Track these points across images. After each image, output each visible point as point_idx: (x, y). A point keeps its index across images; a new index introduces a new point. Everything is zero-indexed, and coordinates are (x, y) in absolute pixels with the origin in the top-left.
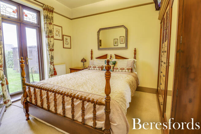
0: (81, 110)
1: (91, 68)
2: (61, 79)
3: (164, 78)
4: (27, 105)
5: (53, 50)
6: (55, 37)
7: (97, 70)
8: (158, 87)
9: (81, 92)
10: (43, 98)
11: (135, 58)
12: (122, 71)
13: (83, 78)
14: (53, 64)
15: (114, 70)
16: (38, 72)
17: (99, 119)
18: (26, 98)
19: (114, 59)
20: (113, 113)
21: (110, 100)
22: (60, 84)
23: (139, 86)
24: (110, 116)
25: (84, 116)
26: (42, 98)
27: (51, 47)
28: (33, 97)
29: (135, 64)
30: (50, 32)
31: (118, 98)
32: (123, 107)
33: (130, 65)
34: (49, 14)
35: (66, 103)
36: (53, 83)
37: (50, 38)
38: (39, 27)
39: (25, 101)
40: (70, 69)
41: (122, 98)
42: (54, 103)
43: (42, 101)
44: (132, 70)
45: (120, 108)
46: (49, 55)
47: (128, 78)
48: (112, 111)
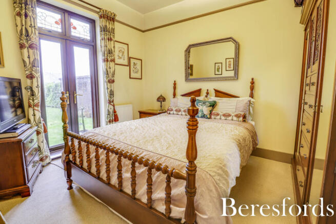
0: (146, 184)
1: (172, 112)
2: (120, 129)
3: (309, 136)
4: (69, 166)
5: (113, 81)
6: (117, 61)
7: (182, 115)
8: (295, 150)
9: (149, 153)
10: (91, 157)
11: (252, 96)
12: (226, 119)
13: (157, 128)
14: (112, 104)
15: (212, 117)
16: (92, 115)
17: (177, 203)
18: (68, 155)
19: (212, 98)
20: (201, 195)
21: (195, 170)
22: (118, 137)
23: (258, 147)
24: (195, 200)
25: (151, 194)
26: (89, 157)
27: (110, 77)
28: (77, 154)
29: (252, 107)
30: (109, 53)
31: (213, 168)
32: (221, 185)
33: (241, 109)
34: (107, 24)
35: (124, 169)
36: (108, 134)
37: (108, 63)
38: (93, 46)
39: (67, 160)
40: (139, 112)
41: (221, 168)
42: (106, 167)
43: (89, 161)
44: (244, 117)
45: (215, 186)
46: (108, 89)
47: (237, 132)
48: (198, 191)
